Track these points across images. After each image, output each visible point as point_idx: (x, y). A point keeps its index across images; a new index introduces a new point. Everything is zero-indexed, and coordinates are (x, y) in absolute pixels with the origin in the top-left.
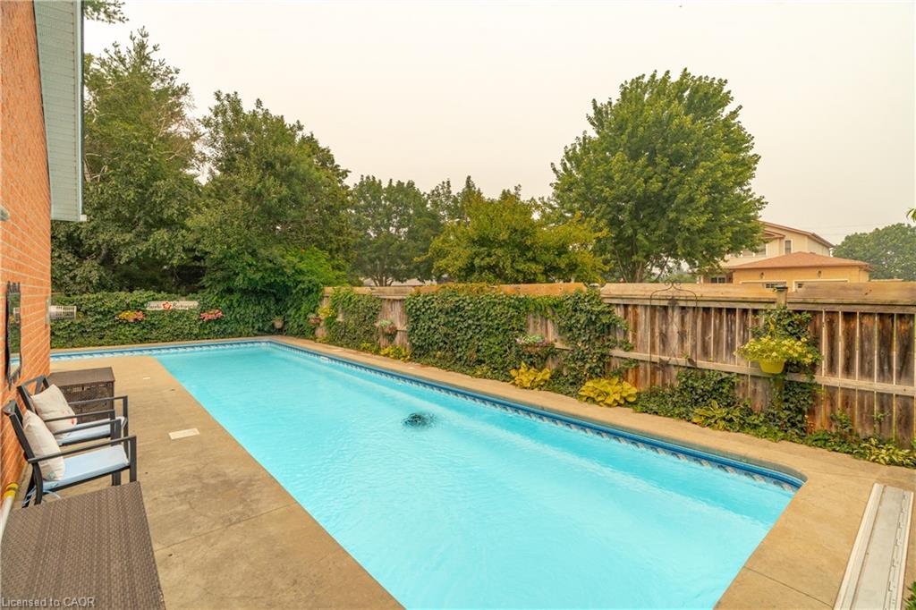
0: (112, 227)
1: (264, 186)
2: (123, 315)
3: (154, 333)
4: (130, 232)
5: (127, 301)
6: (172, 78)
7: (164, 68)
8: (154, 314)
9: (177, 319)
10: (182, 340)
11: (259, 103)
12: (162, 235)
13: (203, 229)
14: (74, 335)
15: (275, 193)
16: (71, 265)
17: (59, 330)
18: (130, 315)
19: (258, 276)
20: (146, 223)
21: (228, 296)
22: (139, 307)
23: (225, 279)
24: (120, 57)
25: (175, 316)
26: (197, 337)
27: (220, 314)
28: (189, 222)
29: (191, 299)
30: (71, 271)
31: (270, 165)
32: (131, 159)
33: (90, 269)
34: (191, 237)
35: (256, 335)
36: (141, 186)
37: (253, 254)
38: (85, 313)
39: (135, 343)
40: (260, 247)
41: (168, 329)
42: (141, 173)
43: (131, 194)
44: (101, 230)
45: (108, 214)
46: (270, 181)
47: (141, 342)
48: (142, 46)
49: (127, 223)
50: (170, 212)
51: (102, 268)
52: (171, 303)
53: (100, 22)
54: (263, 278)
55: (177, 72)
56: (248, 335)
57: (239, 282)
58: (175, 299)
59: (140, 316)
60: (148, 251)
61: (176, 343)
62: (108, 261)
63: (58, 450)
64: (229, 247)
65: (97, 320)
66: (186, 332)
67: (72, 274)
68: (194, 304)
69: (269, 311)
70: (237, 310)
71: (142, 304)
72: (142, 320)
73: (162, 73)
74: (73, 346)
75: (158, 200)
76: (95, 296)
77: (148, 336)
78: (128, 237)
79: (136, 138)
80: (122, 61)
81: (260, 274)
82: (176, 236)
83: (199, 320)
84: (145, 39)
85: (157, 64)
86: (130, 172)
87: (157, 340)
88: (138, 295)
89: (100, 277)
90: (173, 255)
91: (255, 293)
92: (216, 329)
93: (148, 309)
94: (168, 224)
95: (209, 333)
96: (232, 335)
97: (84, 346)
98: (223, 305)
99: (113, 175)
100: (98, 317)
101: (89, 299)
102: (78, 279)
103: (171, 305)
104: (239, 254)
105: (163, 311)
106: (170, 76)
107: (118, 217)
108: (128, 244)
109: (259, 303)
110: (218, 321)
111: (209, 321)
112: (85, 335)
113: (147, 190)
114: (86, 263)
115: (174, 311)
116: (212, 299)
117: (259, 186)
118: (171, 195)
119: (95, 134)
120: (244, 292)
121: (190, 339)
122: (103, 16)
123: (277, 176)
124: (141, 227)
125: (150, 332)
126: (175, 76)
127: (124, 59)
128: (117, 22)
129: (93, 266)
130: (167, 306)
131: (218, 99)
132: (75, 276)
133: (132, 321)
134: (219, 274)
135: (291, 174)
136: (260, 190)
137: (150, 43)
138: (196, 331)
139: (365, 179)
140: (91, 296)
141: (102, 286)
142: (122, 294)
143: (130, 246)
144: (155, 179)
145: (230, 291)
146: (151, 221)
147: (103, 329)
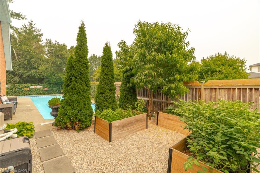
0: (22, 69)
1: (56, 61)
2: (24, 89)
3: (32, 93)
4: (26, 70)
5: (25, 86)
6: (39, 32)
7: (37, 29)
8: (32, 89)
9: (37, 90)
10: (39, 95)
11: (56, 41)
12: (33, 71)
13: (42, 70)
14: (13, 93)
15: (59, 62)
16: (13, 78)
17: (10, 92)
18: (26, 89)
19: (55, 80)
20: (30, 68)
21: (50, 85)
22: (28, 87)
23: (48, 81)
24: (26, 27)
25: (37, 89)
26: (42, 94)
27: (48, 89)
28: (39, 68)
29: (41, 86)
30: (12, 79)
31: (58, 56)
32: (26, 54)
33: (17, 79)
34: (40, 71)
35: (56, 94)
36: (28, 60)
37: (54, 75)
38: (15, 88)
39: (27, 95)
40: (56, 74)
41: (35, 92)
42: (28, 57)
43: (26, 62)
44: (19, 70)
45: (21, 66)
46: (57, 59)
47: (29, 95)
48: (31, 24)
49: (25, 68)
50: (35, 66)
51: (20, 78)
52: (36, 86)
53: (20, 20)
54: (57, 81)
55: (40, 30)
56: (55, 94)
57: (51, 82)
58: (37, 85)
59: (28, 89)
60: (30, 74)
61: (37, 96)
62: (21, 77)
63: (5, 101)
64: (48, 74)
65: (18, 90)
66: (39, 93)
67: (12, 80)
68: (41, 87)
69: (60, 88)
70: (52, 88)
71: (29, 87)
72: (29, 90)
73: (36, 30)
74: (13, 96)
75: (32, 63)
76: (18, 85)
77: (30, 94)
78: (25, 71)
79: (27, 49)
80: (26, 28)
81: (56, 80)
82: (37, 71)
83: (43, 90)
84: (32, 22)
85: (35, 28)
86: (26, 57)
87: (32, 95)
88: (28, 85)
89: (19, 80)
90: (36, 76)
91: (55, 84)
92: (47, 92)
93: (30, 88)
94: (35, 68)
95: (45, 93)
96: (51, 94)
97: (15, 96)
98: (48, 87)
99: (22, 58)
100: (18, 89)
101: (16, 85)
102: (14, 81)
103: (36, 87)
104: (51, 75)
105: (34, 88)
106: (39, 31)
107: (23, 67)
108: (26, 73)
109: (57, 87)
110: (47, 90)
111: (45, 90)
112: (15, 93)
113: (30, 61)
114: (16, 77)
115: (36, 88)
116: (46, 85)
117: (55, 60)
118: (35, 62)
119: (18, 49)
120: (53, 84)
121: (40, 95)
122: (21, 19)
123: (59, 58)
124: (29, 69)
125: (31, 93)
126: (40, 31)
127: (27, 27)
128: (25, 20)
129: (17, 78)
130: (35, 87)
131: (47, 40)
132: (13, 80)
133: (26, 90)
134: (47, 80)
135: (63, 58)
136: (55, 61)
137: (33, 24)
138: (42, 93)
139: (93, 55)
140: (17, 85)
141: (19, 82)
142: (24, 85)
143: (26, 74)
144: (32, 58)
145: (50, 84)
146: (31, 68)
147: (20, 92)
